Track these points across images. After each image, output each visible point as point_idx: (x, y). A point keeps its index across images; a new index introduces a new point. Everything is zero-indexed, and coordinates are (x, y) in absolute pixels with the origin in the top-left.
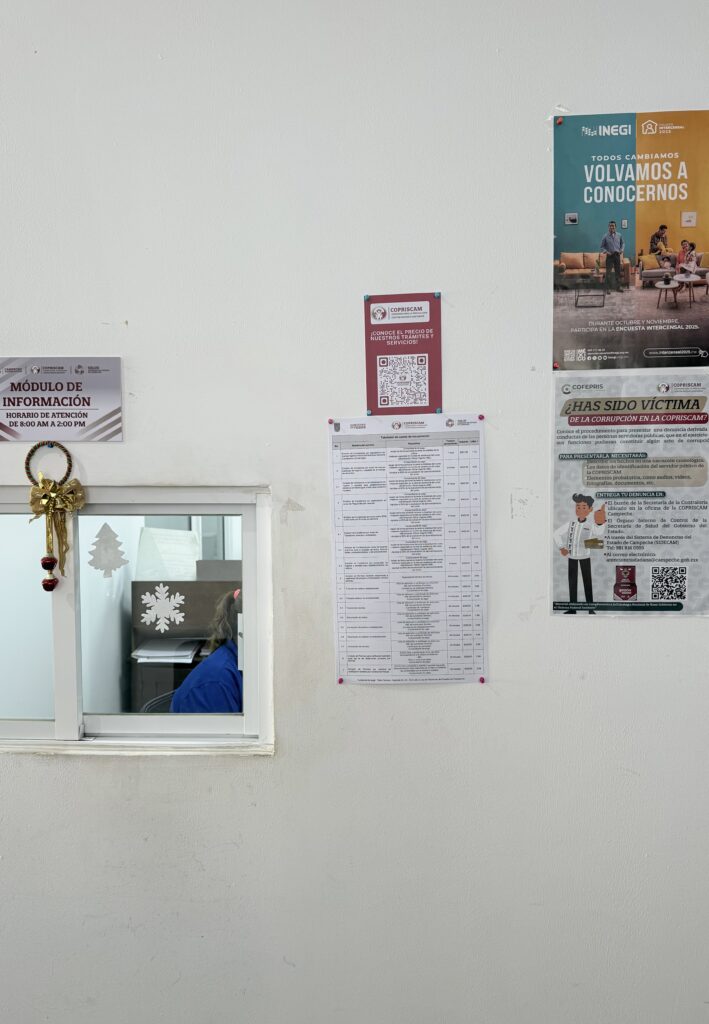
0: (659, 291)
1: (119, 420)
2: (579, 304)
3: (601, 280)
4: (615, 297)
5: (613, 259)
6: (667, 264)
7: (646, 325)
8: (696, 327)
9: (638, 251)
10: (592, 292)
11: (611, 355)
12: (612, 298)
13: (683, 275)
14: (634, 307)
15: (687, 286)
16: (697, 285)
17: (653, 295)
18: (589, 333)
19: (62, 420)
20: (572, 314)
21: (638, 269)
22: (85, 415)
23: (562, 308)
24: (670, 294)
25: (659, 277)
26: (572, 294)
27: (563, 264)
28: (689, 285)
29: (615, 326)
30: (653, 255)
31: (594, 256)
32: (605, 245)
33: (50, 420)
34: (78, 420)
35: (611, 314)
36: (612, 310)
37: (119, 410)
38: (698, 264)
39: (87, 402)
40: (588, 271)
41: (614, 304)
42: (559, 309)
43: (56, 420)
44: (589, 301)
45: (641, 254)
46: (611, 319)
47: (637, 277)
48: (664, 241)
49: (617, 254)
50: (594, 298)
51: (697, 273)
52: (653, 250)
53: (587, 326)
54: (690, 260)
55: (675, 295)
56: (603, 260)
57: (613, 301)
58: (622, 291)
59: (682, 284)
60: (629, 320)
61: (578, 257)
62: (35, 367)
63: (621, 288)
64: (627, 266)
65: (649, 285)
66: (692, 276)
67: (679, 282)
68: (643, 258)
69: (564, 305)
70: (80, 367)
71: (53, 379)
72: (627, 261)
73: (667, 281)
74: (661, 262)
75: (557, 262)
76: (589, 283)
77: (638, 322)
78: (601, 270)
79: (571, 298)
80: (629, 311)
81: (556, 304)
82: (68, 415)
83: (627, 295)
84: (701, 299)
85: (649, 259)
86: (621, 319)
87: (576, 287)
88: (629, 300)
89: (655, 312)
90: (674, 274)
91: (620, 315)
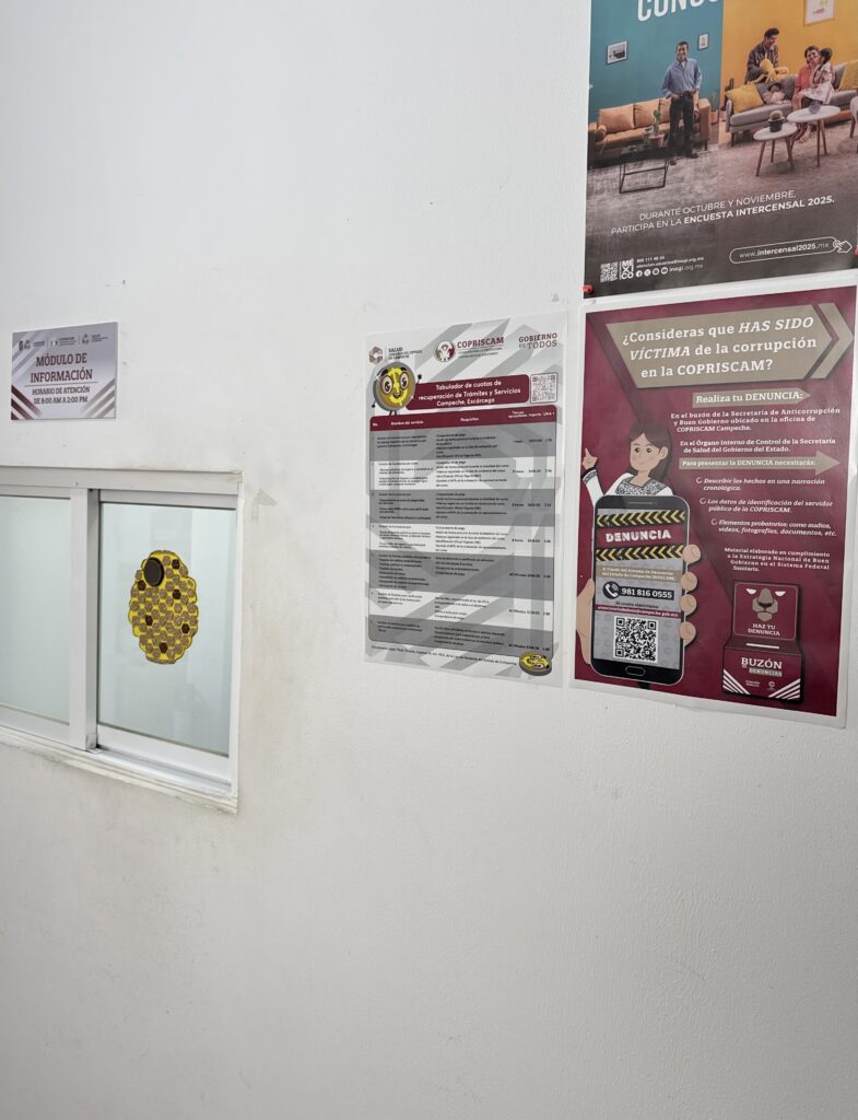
0: (759, 147)
1: (113, 394)
2: (626, 187)
3: (662, 143)
4: (685, 167)
5: (682, 105)
6: (778, 95)
7: (735, 208)
8: (830, 199)
9: (725, 83)
10: (647, 165)
11: (674, 266)
12: (679, 170)
13: (806, 110)
14: (714, 180)
15: (814, 128)
16: (832, 123)
17: (748, 154)
18: (640, 233)
19: (71, 395)
20: (615, 204)
21: (725, 114)
22: (88, 389)
23: (599, 197)
24: (781, 147)
25: (760, 121)
26: (614, 173)
27: (602, 127)
28: (816, 127)
29: (683, 216)
30: (752, 86)
31: (650, 106)
32: (670, 83)
33: (62, 396)
34: (83, 395)
35: (677, 197)
36: (678, 190)
37: (113, 383)
38: (835, 85)
39: (89, 374)
40: (641, 132)
41: (682, 180)
42: (594, 201)
43: (66, 395)
44: (640, 180)
45: (729, 88)
46: (676, 204)
47: (722, 127)
48: (773, 55)
49: (689, 95)
50: (650, 174)
51: (832, 103)
52: (754, 74)
53: (636, 221)
54: (822, 80)
55: (790, 148)
56: (666, 109)
57: (680, 175)
58: (696, 156)
59: (802, 126)
60: (705, 203)
61: (625, 111)
62: (54, 339)
63: (694, 151)
64: (705, 111)
65: (743, 137)
66: (823, 108)
67: (798, 124)
68: (734, 93)
69: (602, 191)
70: (86, 336)
71: (66, 350)
72: (705, 103)
73: (776, 125)
74: (767, 93)
75: (594, 127)
76: (641, 151)
77: (722, 205)
78: (663, 127)
79: (613, 180)
80: (706, 187)
81: (590, 193)
82: (76, 390)
83: (704, 160)
84: (840, 148)
85: (745, 93)
86: (694, 204)
87: (622, 160)
88: (708, 169)
89: (753, 183)
90: (791, 110)
91: (692, 196)
